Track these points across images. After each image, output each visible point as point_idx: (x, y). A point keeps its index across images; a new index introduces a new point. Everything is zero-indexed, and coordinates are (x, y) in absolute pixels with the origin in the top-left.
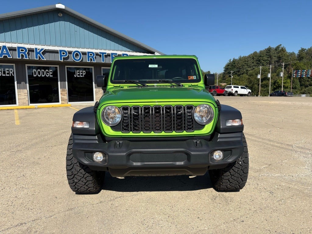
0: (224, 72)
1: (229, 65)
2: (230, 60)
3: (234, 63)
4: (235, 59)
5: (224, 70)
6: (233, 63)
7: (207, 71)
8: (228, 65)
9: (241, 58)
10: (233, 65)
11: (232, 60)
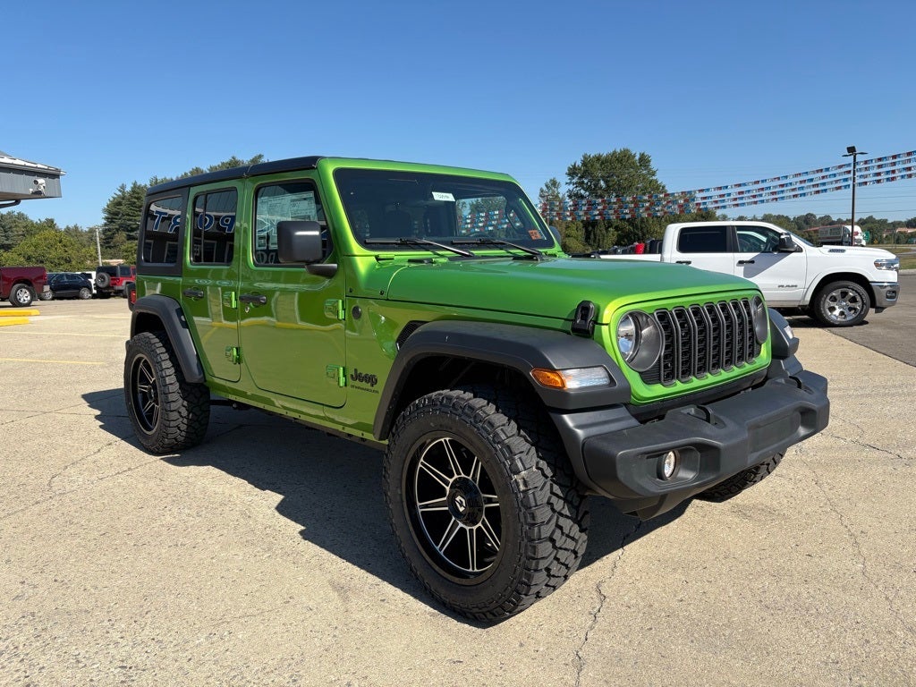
0: (105, 225)
1: (119, 204)
2: (123, 187)
3: (138, 198)
4: (138, 184)
5: (107, 218)
6: (135, 198)
7: (43, 220)
8: (117, 203)
9: (156, 183)
10: (135, 203)
11: (128, 189)
